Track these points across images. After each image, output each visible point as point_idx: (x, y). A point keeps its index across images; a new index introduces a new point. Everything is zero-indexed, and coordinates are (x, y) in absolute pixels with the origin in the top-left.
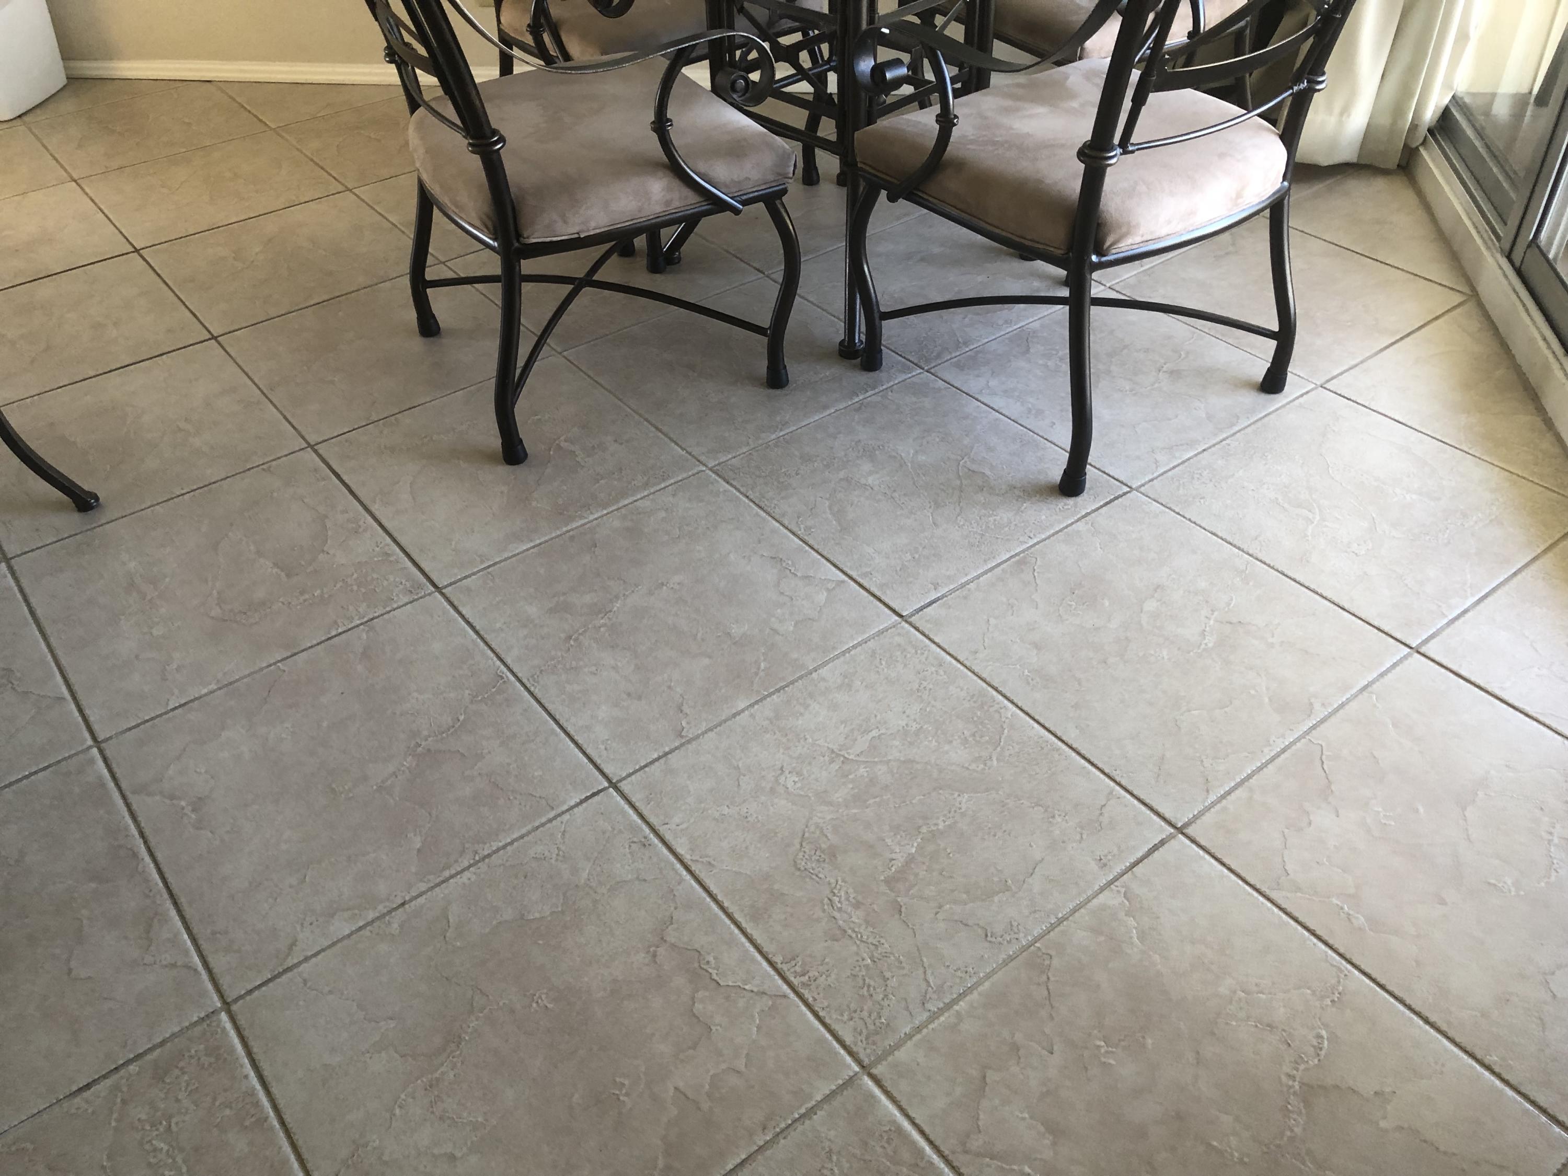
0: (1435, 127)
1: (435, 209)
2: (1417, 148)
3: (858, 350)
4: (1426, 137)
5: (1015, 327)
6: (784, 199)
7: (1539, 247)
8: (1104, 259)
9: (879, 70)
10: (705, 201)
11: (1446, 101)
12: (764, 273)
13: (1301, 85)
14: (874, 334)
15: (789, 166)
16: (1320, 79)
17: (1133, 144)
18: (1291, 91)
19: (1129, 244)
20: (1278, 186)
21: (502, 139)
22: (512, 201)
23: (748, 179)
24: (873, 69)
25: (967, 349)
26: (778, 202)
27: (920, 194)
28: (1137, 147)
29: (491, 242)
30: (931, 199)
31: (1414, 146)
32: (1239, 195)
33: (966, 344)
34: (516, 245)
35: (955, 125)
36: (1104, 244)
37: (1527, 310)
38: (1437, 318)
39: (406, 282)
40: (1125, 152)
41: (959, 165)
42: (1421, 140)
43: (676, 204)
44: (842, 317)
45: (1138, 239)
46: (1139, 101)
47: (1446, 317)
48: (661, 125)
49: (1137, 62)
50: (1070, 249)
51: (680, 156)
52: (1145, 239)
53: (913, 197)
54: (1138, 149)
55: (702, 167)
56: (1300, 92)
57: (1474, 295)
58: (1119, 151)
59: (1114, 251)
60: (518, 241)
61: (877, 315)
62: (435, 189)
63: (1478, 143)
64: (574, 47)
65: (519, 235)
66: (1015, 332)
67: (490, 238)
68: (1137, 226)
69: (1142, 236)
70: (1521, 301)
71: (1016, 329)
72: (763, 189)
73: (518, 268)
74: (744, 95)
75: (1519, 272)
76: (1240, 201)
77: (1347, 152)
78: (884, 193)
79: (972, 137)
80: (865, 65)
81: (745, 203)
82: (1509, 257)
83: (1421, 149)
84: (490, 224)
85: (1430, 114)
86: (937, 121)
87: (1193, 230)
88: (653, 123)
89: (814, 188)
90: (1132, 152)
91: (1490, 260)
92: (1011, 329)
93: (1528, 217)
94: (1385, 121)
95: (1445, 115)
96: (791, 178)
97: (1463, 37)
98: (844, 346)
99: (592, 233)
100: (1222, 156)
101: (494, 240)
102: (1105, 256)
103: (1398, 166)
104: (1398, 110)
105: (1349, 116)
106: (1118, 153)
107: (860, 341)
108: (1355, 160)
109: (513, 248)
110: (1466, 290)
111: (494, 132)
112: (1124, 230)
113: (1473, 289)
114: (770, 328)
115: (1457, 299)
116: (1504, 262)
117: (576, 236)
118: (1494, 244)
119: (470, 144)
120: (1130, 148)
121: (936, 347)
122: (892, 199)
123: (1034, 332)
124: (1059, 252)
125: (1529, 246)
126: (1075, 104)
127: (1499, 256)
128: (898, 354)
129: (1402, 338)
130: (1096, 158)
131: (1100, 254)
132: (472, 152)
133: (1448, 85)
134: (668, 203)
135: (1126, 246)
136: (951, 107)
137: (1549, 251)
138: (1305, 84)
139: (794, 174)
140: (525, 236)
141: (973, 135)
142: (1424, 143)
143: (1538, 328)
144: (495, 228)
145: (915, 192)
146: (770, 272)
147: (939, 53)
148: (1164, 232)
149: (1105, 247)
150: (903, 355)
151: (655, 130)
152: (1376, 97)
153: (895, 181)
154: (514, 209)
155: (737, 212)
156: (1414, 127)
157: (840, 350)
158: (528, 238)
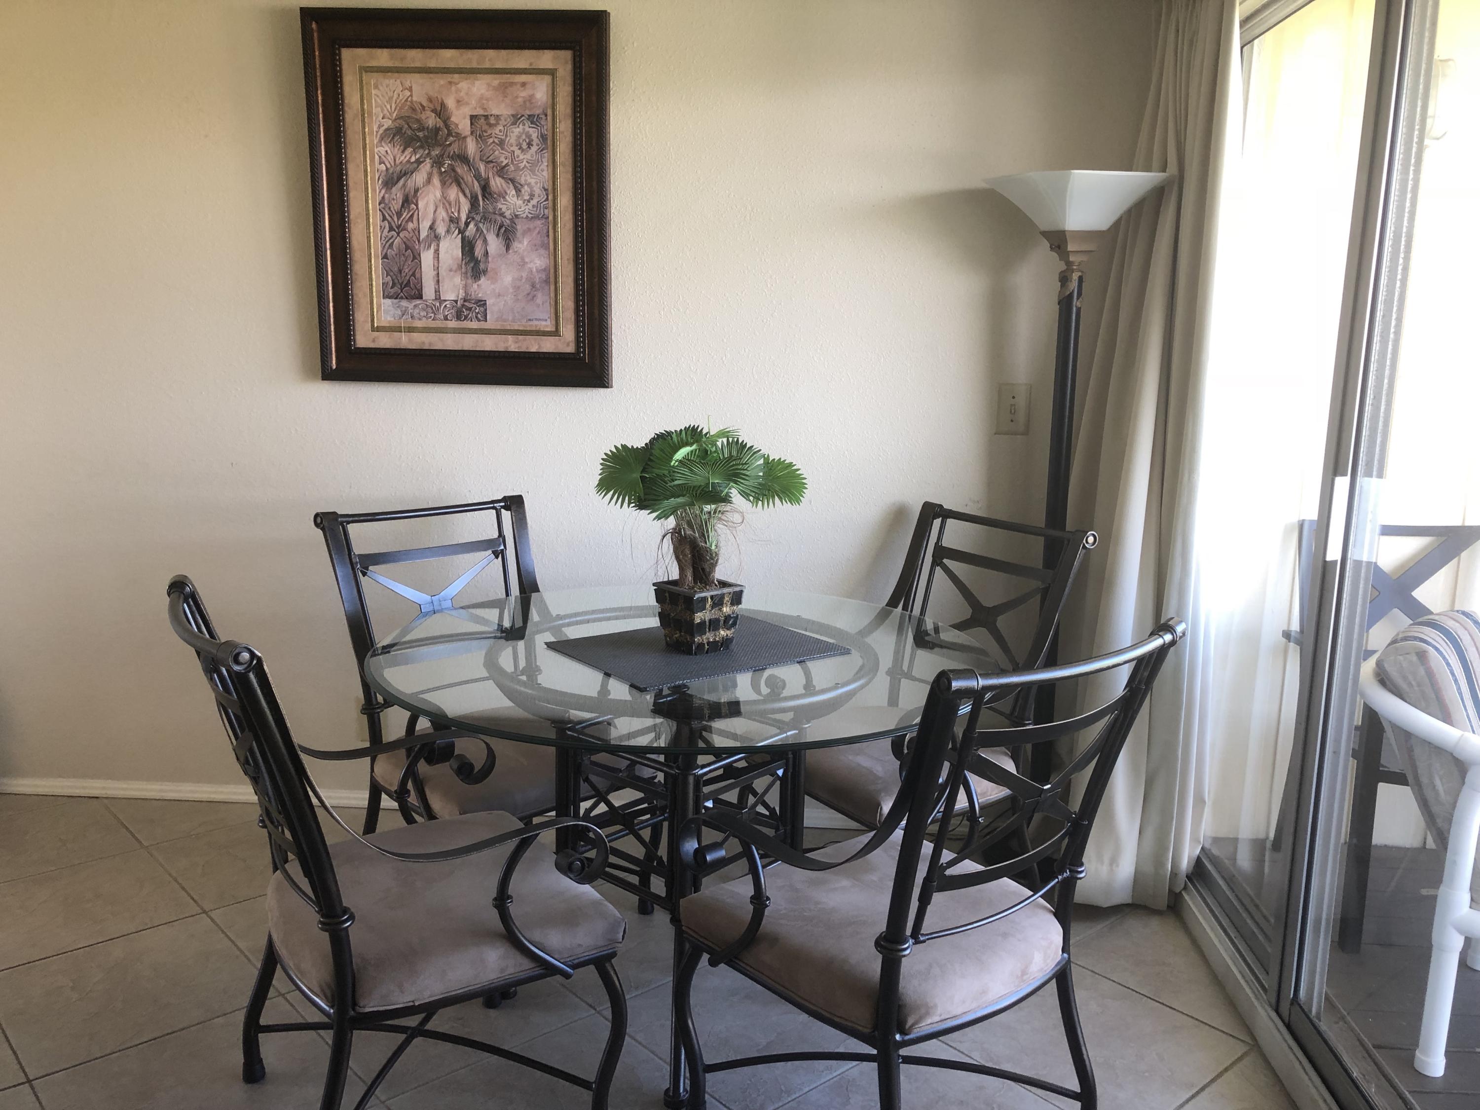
0: (1192, 873)
1: (279, 966)
2: (1180, 892)
3: (683, 1100)
4: (1186, 884)
5: (835, 1074)
6: (613, 961)
7: (1299, 1005)
8: (907, 1037)
9: (700, 853)
10: (538, 967)
11: (1197, 851)
12: (595, 1010)
13: (1065, 874)
14: (697, 1087)
15: (618, 933)
16: (1080, 870)
17: (923, 935)
18: (1057, 880)
19: (928, 1023)
20: (1059, 958)
21: (352, 917)
22: (353, 970)
23: (580, 945)
24: (696, 851)
25: (790, 1099)
26: (608, 965)
27: (737, 961)
28: (927, 937)
29: (327, 1008)
30: (748, 968)
31: (1178, 891)
32: (1024, 973)
33: (789, 1093)
34: (352, 1013)
35: (768, 906)
36: (905, 1022)
37: (1305, 1070)
38: (1226, 1070)
39: (240, 1017)
40: (917, 942)
41: (774, 940)
42: (1182, 886)
43: (511, 970)
44: (668, 1060)
45: (936, 1018)
46: (925, 900)
47: (1236, 1068)
48: (502, 900)
49: (930, 824)
50: (875, 1027)
51: (517, 927)
52: (943, 1017)
53: (730, 964)
54: (928, 939)
55: (537, 935)
56: (1064, 880)
57: (1255, 1046)
58: (911, 941)
59: (915, 1031)
60: (354, 1010)
61: (700, 1069)
62: (282, 950)
63: (1228, 893)
64: (436, 803)
65: (355, 1004)
66: (835, 1079)
67: (327, 1005)
68: (936, 1006)
69: (941, 1016)
70: (1298, 1059)
71: (836, 1077)
72: (594, 953)
73: (350, 1035)
74: (580, 874)
75: (1288, 1026)
76: (1025, 977)
77: (1122, 896)
78: (705, 957)
79: (784, 911)
80: (691, 846)
81: (574, 967)
82: (1277, 1011)
83: (1183, 893)
84: (329, 994)
85: (1185, 864)
86: (751, 902)
87: (986, 1007)
88: (495, 899)
89: (647, 917)
90: (924, 941)
91: (1260, 1009)
92: (831, 1077)
93: (1285, 974)
94: (1149, 869)
95: (1198, 863)
96: (621, 943)
97: (1200, 801)
98: (669, 1096)
99: (427, 1001)
100: (1005, 935)
101: (332, 1007)
102: (907, 1034)
103: (1168, 906)
104: (1159, 861)
105: (1118, 866)
106: (911, 943)
107: (685, 1089)
108: (1130, 901)
109: (348, 1017)
110: (1248, 1039)
111: (346, 910)
112: (923, 1011)
113: (1254, 1038)
114: (595, 1082)
115: (1241, 1049)
116: (1273, 1015)
117: (411, 1004)
118: (1262, 997)
119: (321, 922)
120: (922, 939)
121: (759, 1095)
122: (713, 963)
123: (854, 1079)
124: (867, 1031)
125: (1292, 1004)
126: (874, 877)
127: (1269, 1009)
128: (721, 1103)
129: (1198, 1093)
130: (892, 950)
131: (903, 1033)
132: (322, 929)
133: (1195, 839)
134: (502, 970)
135: (926, 1026)
136: (763, 887)
137: (1311, 1011)
138: (1067, 874)
139: (623, 939)
140: (361, 1005)
141: (785, 909)
142: (1185, 888)
143: (1316, 1088)
144: (333, 996)
145: (734, 960)
146: (601, 1008)
147: (754, 847)
148: (959, 1011)
149: (907, 1027)
150: (727, 1105)
151: (496, 907)
152: (1138, 848)
153: (717, 948)
154: (354, 978)
155: (567, 976)
156: (1174, 874)
157: (665, 1100)
158: (364, 1007)
